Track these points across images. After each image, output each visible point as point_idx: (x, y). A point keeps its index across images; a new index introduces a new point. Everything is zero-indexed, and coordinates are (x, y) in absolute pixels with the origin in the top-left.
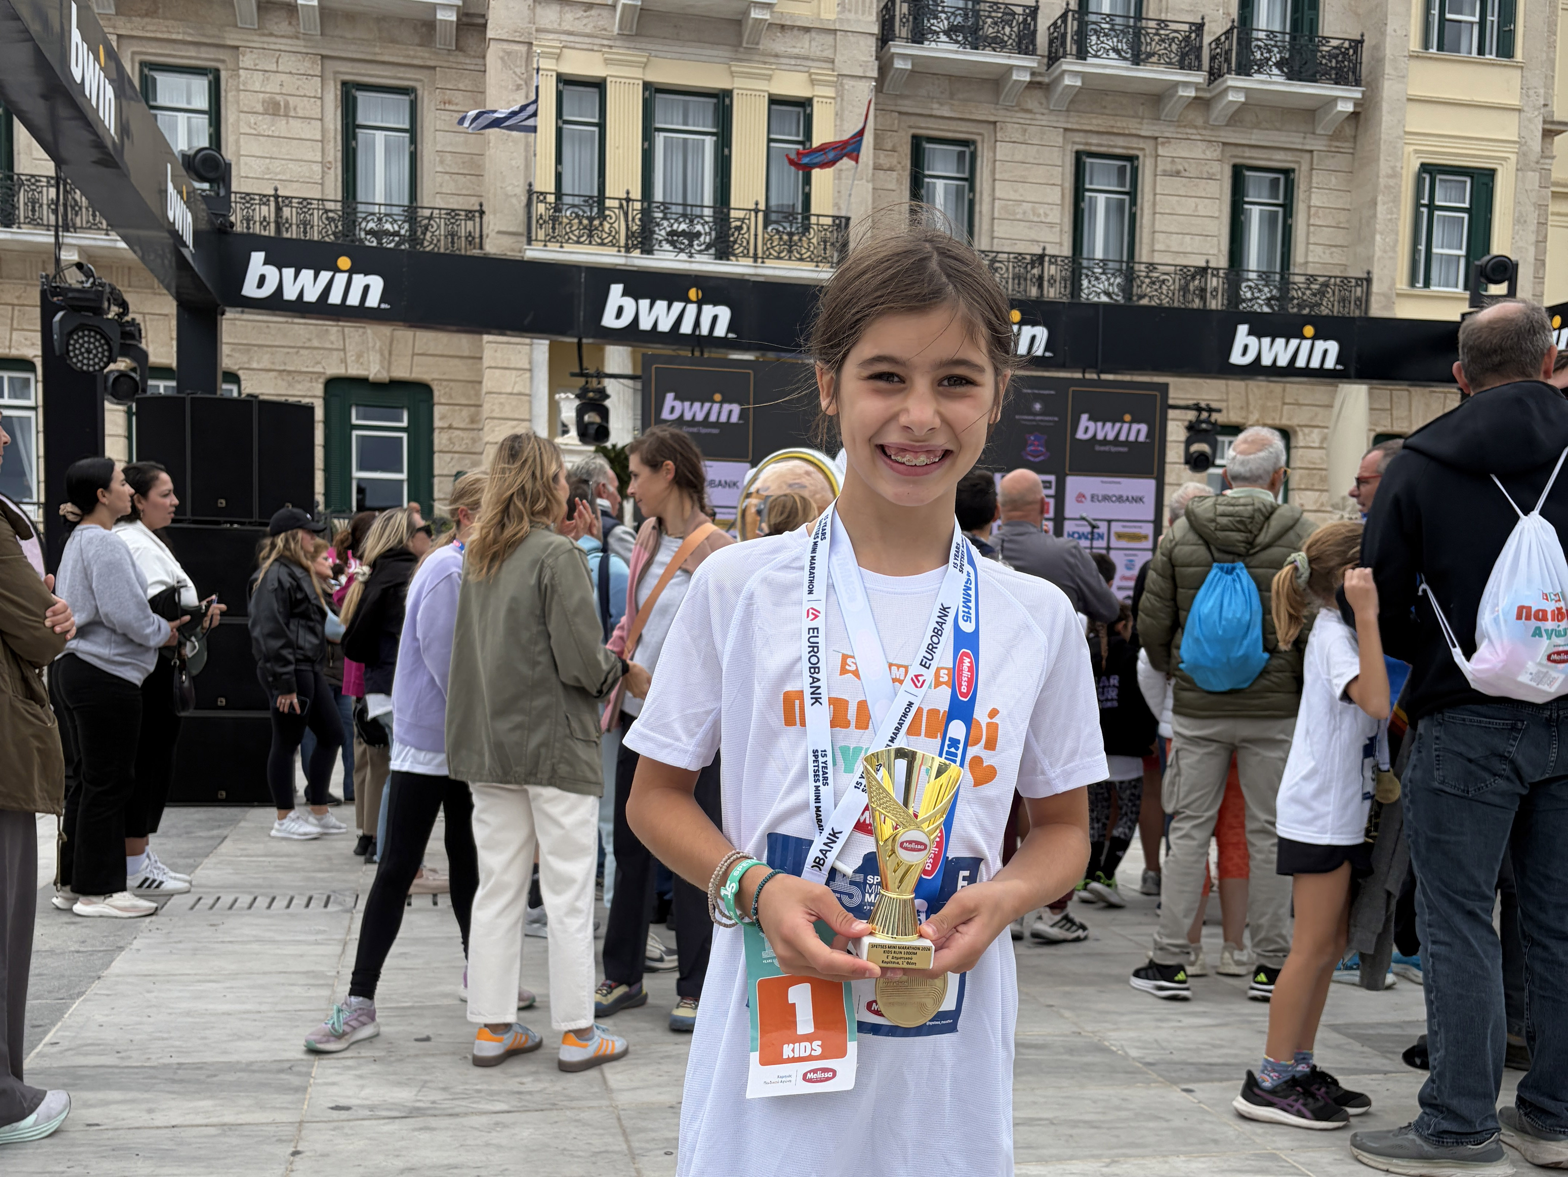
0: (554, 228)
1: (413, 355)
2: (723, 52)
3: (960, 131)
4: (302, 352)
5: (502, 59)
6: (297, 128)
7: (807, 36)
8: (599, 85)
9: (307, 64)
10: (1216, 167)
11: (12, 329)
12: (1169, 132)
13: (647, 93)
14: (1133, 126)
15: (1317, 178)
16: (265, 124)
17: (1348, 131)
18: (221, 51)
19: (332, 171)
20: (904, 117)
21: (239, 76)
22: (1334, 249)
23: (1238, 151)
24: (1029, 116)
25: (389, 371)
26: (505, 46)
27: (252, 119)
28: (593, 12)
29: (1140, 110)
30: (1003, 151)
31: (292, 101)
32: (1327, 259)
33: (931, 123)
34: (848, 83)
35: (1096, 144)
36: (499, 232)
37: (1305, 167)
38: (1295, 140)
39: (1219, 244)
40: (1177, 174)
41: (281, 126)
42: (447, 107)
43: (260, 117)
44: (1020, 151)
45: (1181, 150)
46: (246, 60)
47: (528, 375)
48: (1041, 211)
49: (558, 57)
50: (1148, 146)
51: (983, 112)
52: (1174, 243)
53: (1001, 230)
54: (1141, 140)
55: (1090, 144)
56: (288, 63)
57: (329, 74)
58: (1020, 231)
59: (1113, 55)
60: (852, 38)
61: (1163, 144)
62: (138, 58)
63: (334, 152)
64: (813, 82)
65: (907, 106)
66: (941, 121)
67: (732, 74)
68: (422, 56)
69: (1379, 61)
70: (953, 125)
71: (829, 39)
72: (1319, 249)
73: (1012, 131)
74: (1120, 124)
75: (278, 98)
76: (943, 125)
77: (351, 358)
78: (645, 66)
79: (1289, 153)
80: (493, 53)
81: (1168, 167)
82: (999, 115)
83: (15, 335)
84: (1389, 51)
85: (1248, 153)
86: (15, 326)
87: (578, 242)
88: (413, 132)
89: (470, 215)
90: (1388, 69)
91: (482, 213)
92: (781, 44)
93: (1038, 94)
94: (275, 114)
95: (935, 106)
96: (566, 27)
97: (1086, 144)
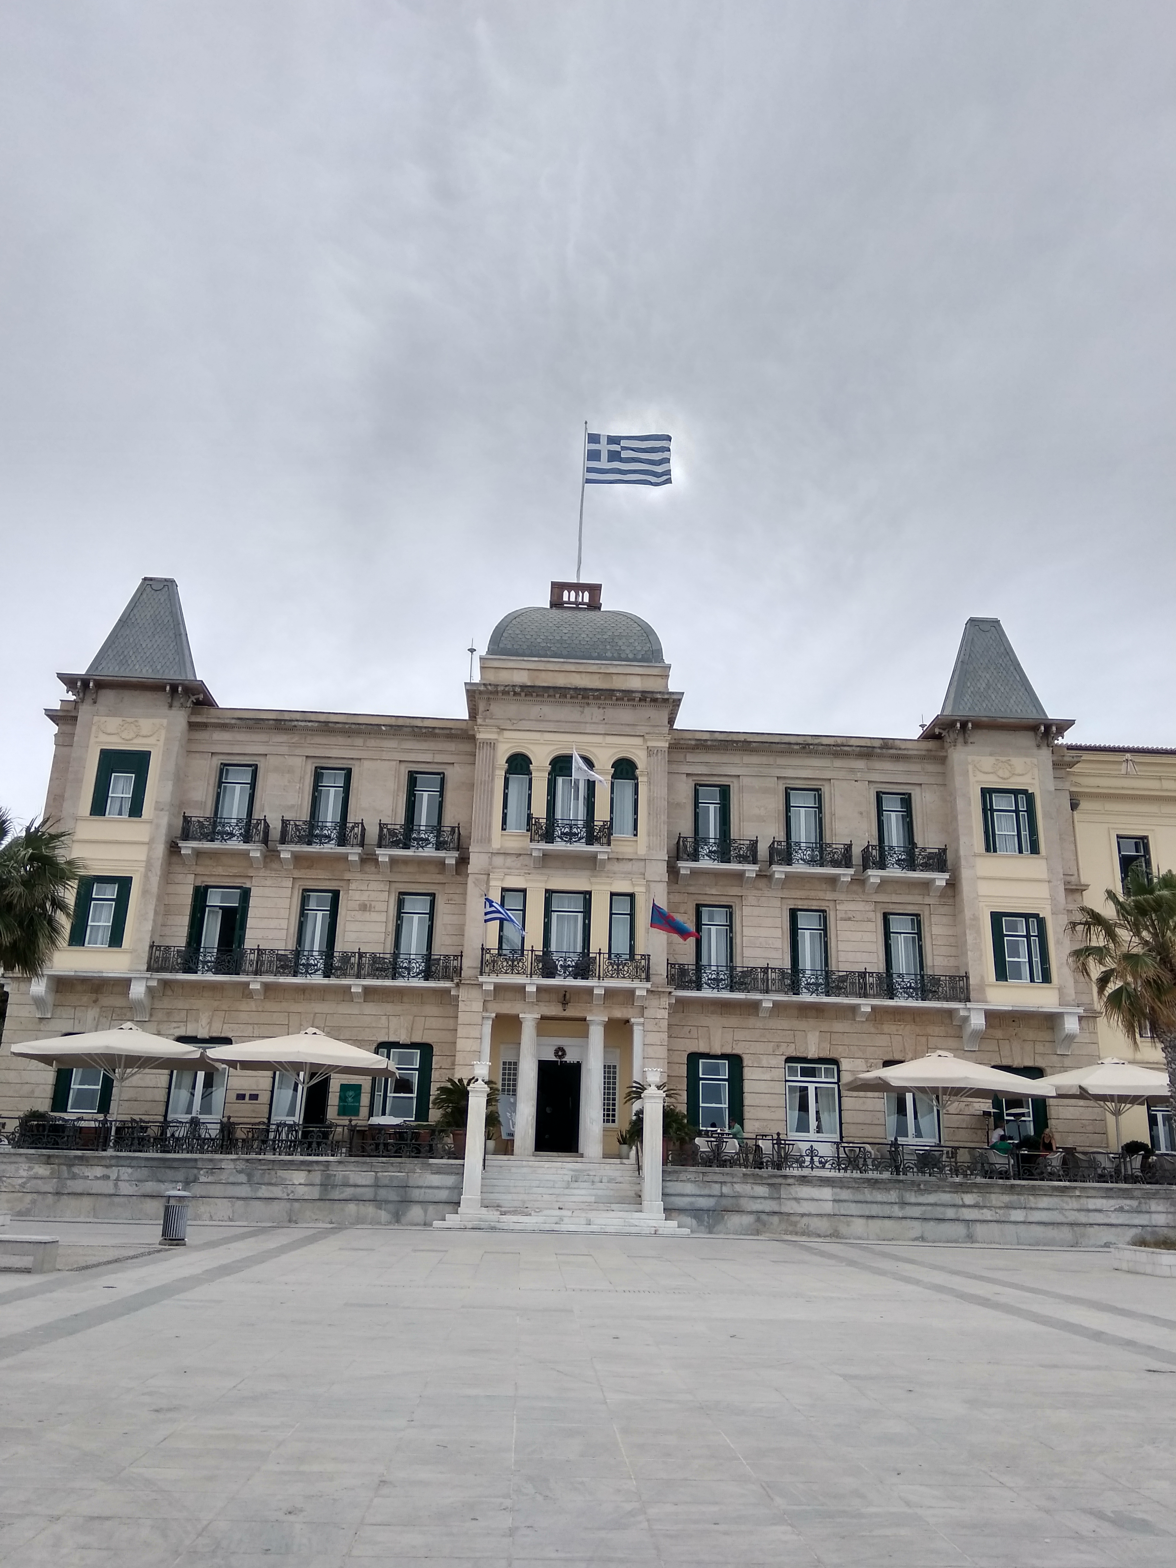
0: (494, 966)
1: (424, 1029)
2: (587, 873)
3: (724, 901)
4: (366, 1029)
5: (474, 882)
6: (374, 916)
7: (630, 863)
8: (524, 891)
9: (382, 886)
10: (872, 915)
11: (224, 1023)
12: (842, 897)
13: (547, 895)
14: (821, 895)
15: (934, 919)
16: (359, 915)
17: (950, 892)
18: (342, 882)
19: (390, 936)
20: (691, 895)
21: (348, 893)
22: (949, 958)
23: (886, 905)
24: (760, 892)
25: (410, 1038)
26: (476, 876)
27: (353, 913)
28: (521, 858)
29: (824, 886)
30: (746, 910)
31: (373, 903)
32: (945, 963)
33: (706, 898)
34: (652, 885)
35: (800, 905)
36: (468, 967)
37: (927, 913)
38: (918, 899)
39: (878, 956)
40: (849, 919)
41: (367, 916)
42: (450, 902)
43: (357, 912)
44: (757, 911)
45: (852, 906)
46: (353, 886)
47: (479, 1041)
48: (770, 942)
49: (502, 880)
50: (831, 905)
51: (735, 891)
52: (851, 957)
53: (747, 952)
54: (827, 902)
55: (798, 905)
56: (374, 886)
57: (393, 890)
58: (758, 952)
59: (801, 862)
60: (654, 862)
61: (839, 903)
62: (302, 888)
63: (391, 927)
64: (633, 885)
65: (692, 889)
66: (711, 897)
67: (591, 883)
68: (440, 878)
69: (958, 858)
70: (718, 898)
71: (643, 863)
72: (941, 958)
73: (751, 900)
74: (812, 894)
75: (366, 902)
76: (713, 898)
77: (391, 1032)
78: (546, 882)
79: (916, 906)
80: (471, 880)
81: (844, 916)
82: (744, 892)
83: (225, 1026)
84: (962, 852)
85: (891, 906)
86: (225, 1021)
87: (506, 973)
88: (432, 914)
89: (455, 957)
90: (963, 862)
91: (462, 956)
92: (616, 867)
93: (765, 880)
94: (365, 910)
95: (708, 889)
96: (507, 865)
97: (795, 905)
